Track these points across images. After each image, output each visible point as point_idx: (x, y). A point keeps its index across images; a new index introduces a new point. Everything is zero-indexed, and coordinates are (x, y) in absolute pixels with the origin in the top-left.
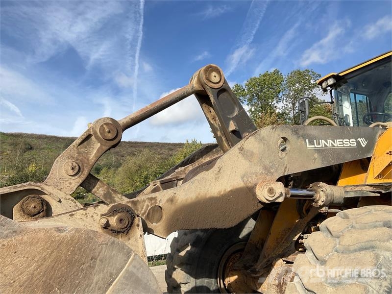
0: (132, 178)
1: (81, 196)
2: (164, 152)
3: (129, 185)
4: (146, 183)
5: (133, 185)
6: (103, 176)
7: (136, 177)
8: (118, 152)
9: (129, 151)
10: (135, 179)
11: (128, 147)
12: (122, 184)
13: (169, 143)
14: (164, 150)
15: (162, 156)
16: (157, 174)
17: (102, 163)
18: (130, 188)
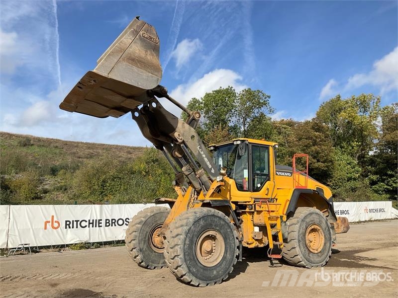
0: (90, 181)
1: (39, 196)
2: (122, 156)
3: (86, 188)
4: (104, 187)
5: (90, 188)
6: (60, 178)
7: (94, 181)
8: (74, 153)
9: (86, 153)
10: (93, 182)
11: (85, 148)
12: (79, 186)
13: (129, 147)
14: (123, 153)
15: (121, 159)
16: (115, 178)
17: (58, 164)
18: (87, 190)
